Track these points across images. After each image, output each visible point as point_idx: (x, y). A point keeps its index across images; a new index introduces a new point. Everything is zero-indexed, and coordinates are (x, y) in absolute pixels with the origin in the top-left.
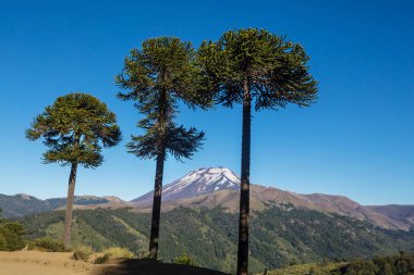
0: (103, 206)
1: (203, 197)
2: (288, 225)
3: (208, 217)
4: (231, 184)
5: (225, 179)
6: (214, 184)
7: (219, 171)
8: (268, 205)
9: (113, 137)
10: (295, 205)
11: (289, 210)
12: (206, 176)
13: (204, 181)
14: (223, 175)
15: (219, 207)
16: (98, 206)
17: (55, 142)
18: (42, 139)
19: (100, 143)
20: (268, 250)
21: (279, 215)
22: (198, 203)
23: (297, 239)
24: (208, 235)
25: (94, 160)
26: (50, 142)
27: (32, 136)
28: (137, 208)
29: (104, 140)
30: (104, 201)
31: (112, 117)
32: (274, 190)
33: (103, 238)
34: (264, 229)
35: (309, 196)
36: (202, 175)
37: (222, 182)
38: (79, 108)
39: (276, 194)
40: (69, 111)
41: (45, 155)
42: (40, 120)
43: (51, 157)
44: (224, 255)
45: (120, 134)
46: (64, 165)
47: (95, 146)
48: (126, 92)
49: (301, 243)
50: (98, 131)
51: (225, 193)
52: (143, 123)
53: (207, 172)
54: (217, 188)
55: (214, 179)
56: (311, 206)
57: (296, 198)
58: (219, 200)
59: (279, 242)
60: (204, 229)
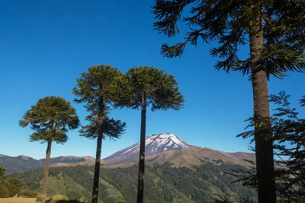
0: (82, 164)
1: (155, 155)
2: (218, 176)
3: (159, 171)
4: (176, 146)
5: (171, 142)
6: (163, 146)
7: (167, 136)
8: (203, 161)
9: (75, 123)
10: (224, 161)
11: (219, 164)
12: (157, 140)
13: (156, 144)
14: (169, 139)
15: (167, 163)
16: (77, 164)
17: (38, 127)
18: (30, 125)
19: (67, 127)
20: (204, 194)
21: (212, 169)
22: (152, 160)
23: (226, 187)
24: (159, 184)
25: (62, 138)
26: (35, 127)
27: (23, 124)
28: (107, 165)
29: (69, 125)
30: (83, 159)
31: (73, 111)
32: (208, 149)
33: (82, 187)
34: (200, 179)
35: (234, 154)
36: (154, 139)
37: (170, 144)
38: (52, 106)
39: (210, 152)
40: (46, 108)
41: (31, 136)
42: (28, 114)
43: (35, 138)
44: (171, 199)
45: (79, 121)
46: (42, 143)
47: (64, 129)
48: (79, 98)
49: (229, 189)
50: (65, 120)
51: (171, 153)
52: (89, 118)
53: (158, 137)
54: (165, 149)
55: (163, 142)
56: (236, 161)
57: (225, 156)
58: (167, 158)
59: (212, 189)
60: (157, 180)
